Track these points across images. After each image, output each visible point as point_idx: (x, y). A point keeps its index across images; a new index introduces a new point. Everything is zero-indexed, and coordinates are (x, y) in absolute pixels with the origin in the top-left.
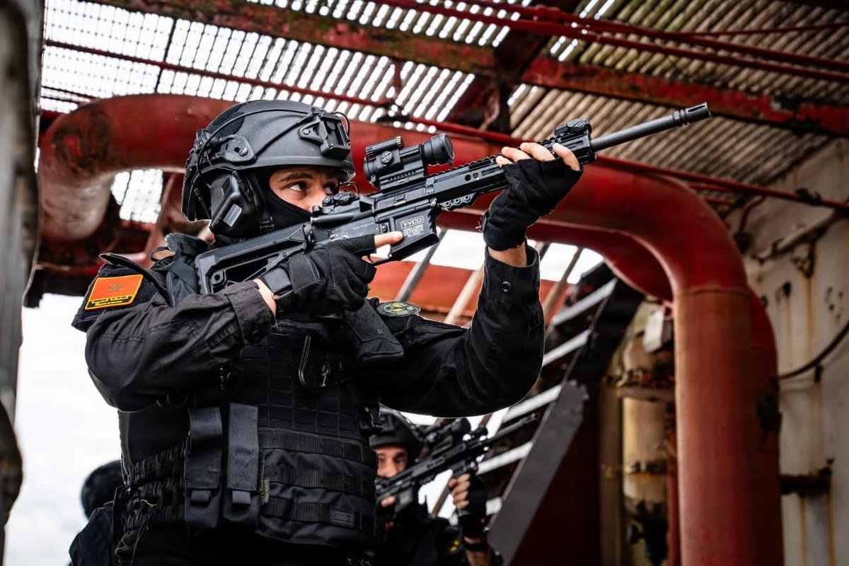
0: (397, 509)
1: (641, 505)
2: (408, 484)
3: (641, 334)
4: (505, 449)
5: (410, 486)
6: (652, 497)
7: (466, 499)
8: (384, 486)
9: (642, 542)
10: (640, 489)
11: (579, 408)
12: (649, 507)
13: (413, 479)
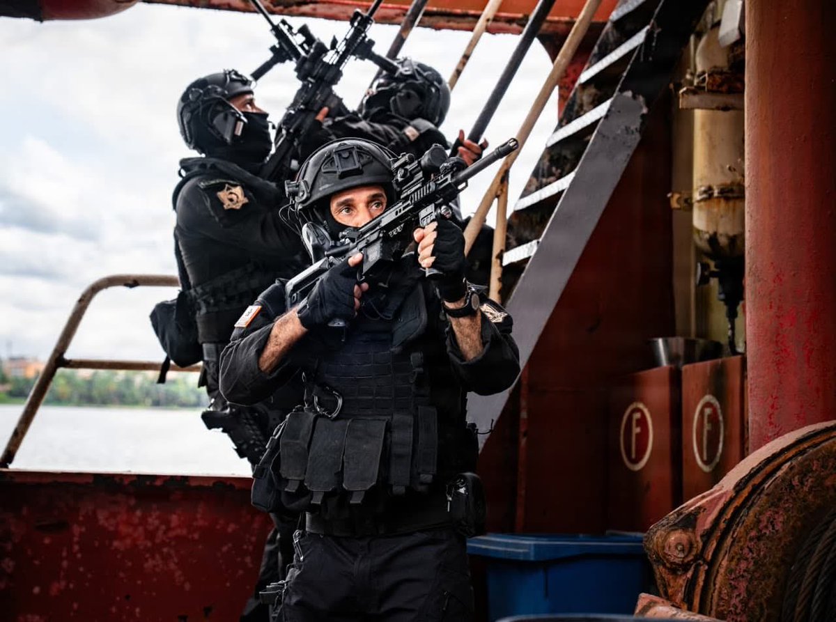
0: (366, 268)
1: (713, 239)
2: (375, 236)
3: (718, 24)
4: (552, 178)
5: (378, 238)
6: (725, 229)
7: (432, 255)
8: (353, 240)
9: (714, 282)
10: (711, 219)
11: (636, 124)
12: (723, 241)
13: (382, 229)
